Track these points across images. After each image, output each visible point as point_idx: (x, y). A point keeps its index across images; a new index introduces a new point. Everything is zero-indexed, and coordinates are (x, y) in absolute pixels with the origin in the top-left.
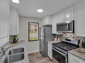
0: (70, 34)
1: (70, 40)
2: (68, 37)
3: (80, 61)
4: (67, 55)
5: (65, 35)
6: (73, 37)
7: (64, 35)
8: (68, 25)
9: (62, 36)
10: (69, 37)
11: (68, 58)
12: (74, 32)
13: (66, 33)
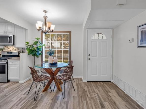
0: (12, 47)
1: (12, 53)
2: (10, 50)
3: (15, 62)
4: (7, 63)
5: (7, 48)
6: (15, 50)
7: (5, 49)
8: (8, 38)
9: (4, 50)
10: (12, 50)
11: (8, 64)
12: (14, 44)
13: (8, 47)
